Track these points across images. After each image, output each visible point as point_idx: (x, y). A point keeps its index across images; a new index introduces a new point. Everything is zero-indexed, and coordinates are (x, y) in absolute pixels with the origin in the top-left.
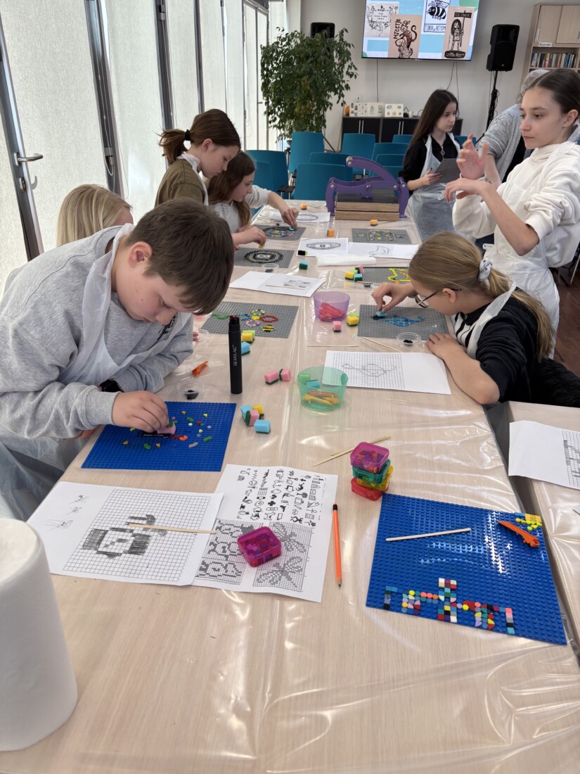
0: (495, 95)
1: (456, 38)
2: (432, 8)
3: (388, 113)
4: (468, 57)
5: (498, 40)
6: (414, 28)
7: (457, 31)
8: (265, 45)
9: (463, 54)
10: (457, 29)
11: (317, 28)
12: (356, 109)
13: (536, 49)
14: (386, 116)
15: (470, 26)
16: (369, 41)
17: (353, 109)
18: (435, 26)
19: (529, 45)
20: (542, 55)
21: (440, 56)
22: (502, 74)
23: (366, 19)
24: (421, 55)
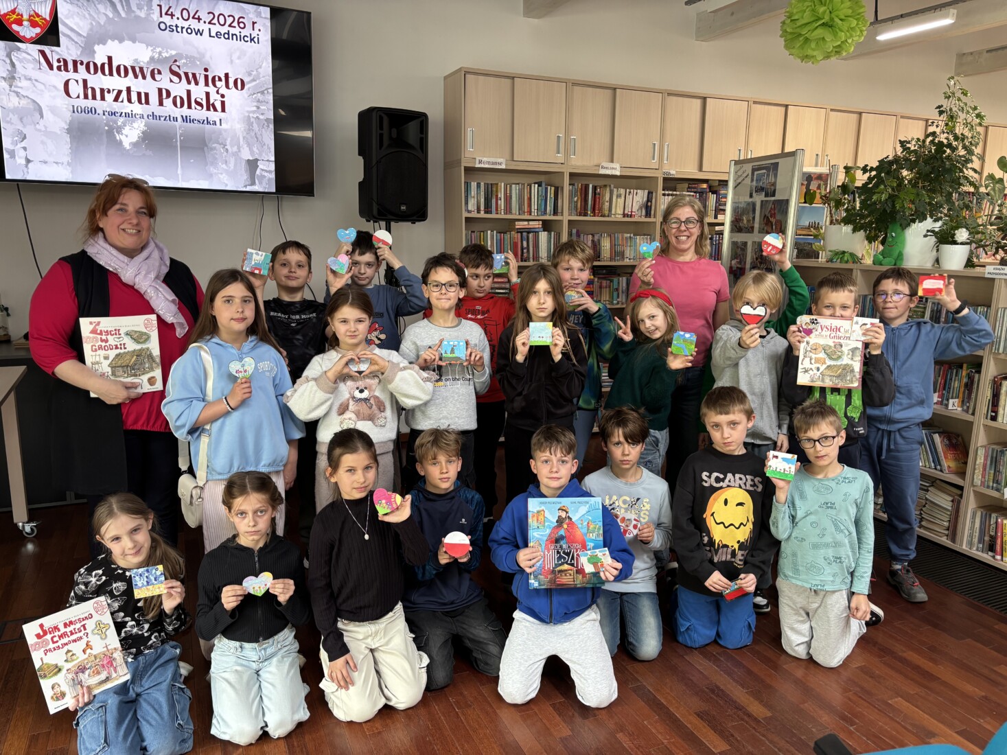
13: (472, 172)
19: (450, 163)
20: (487, 185)
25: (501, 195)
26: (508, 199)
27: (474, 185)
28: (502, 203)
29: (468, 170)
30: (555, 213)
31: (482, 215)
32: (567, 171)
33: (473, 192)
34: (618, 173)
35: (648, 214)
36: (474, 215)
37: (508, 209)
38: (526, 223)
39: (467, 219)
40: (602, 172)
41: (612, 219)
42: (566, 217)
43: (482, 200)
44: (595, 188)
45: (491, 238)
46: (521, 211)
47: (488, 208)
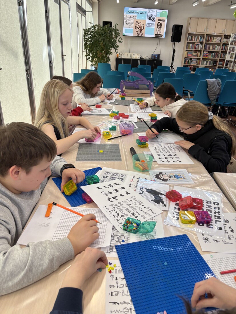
0: (174, 51)
1: (159, 29)
2: (150, 17)
3: (134, 57)
4: (163, 37)
5: (175, 30)
6: (143, 25)
7: (159, 27)
8: (85, 29)
9: (162, 35)
10: (159, 26)
11: (105, 23)
12: (121, 55)
13: (189, 34)
14: (133, 58)
15: (164, 25)
16: (125, 29)
17: (120, 55)
18: (151, 25)
19: (187, 33)
20: (191, 36)
21: (153, 36)
22: (177, 43)
23: (124, 21)
24: (146, 36)
25: (194, 38)
26: (195, 39)
27: (189, 36)
28: (193, 39)
29: (188, 34)
30: (203, 41)
31: (190, 41)
32: (206, 34)
33: (189, 37)
34: (215, 34)
35: (220, 42)
36: (189, 41)
37: (194, 40)
38: (197, 43)
39: (187, 42)
40: (212, 34)
41: (213, 42)
42: (204, 42)
43: (190, 39)
44: (211, 37)
45: (191, 45)
46: (197, 41)
47: (191, 40)
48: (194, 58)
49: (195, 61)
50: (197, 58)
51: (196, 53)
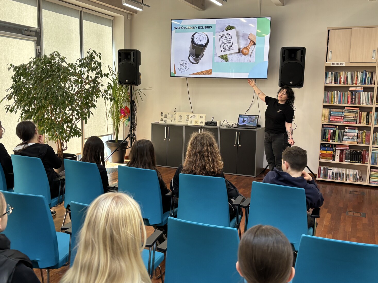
12: (165, 117)
14: (189, 124)
17: (163, 117)
20: (336, 73)
25: (342, 76)
26: (346, 78)
29: (327, 67)
31: (333, 85)
33: (329, 75)
36: (330, 85)
37: (346, 82)
38: (355, 88)
39: (326, 87)
42: (376, 85)
43: (333, 79)
45: (336, 94)
46: (352, 82)
47: (336, 82)
48: (350, 127)
49: (353, 134)
50: (358, 125)
51: (356, 113)
